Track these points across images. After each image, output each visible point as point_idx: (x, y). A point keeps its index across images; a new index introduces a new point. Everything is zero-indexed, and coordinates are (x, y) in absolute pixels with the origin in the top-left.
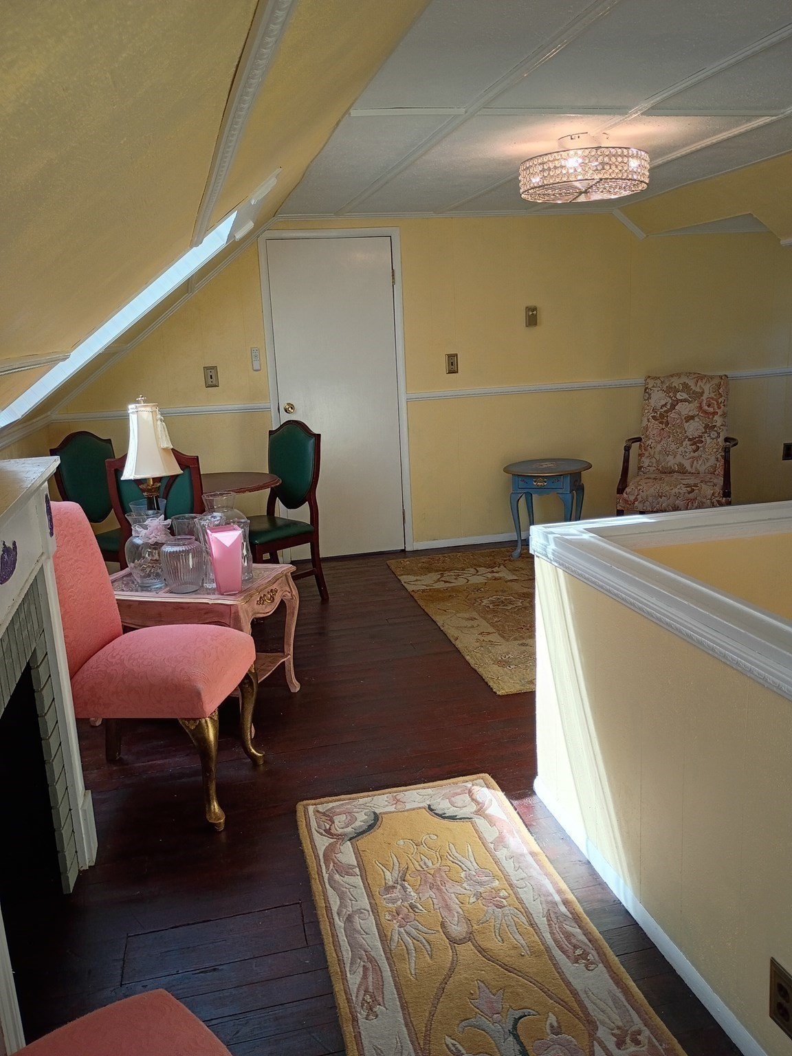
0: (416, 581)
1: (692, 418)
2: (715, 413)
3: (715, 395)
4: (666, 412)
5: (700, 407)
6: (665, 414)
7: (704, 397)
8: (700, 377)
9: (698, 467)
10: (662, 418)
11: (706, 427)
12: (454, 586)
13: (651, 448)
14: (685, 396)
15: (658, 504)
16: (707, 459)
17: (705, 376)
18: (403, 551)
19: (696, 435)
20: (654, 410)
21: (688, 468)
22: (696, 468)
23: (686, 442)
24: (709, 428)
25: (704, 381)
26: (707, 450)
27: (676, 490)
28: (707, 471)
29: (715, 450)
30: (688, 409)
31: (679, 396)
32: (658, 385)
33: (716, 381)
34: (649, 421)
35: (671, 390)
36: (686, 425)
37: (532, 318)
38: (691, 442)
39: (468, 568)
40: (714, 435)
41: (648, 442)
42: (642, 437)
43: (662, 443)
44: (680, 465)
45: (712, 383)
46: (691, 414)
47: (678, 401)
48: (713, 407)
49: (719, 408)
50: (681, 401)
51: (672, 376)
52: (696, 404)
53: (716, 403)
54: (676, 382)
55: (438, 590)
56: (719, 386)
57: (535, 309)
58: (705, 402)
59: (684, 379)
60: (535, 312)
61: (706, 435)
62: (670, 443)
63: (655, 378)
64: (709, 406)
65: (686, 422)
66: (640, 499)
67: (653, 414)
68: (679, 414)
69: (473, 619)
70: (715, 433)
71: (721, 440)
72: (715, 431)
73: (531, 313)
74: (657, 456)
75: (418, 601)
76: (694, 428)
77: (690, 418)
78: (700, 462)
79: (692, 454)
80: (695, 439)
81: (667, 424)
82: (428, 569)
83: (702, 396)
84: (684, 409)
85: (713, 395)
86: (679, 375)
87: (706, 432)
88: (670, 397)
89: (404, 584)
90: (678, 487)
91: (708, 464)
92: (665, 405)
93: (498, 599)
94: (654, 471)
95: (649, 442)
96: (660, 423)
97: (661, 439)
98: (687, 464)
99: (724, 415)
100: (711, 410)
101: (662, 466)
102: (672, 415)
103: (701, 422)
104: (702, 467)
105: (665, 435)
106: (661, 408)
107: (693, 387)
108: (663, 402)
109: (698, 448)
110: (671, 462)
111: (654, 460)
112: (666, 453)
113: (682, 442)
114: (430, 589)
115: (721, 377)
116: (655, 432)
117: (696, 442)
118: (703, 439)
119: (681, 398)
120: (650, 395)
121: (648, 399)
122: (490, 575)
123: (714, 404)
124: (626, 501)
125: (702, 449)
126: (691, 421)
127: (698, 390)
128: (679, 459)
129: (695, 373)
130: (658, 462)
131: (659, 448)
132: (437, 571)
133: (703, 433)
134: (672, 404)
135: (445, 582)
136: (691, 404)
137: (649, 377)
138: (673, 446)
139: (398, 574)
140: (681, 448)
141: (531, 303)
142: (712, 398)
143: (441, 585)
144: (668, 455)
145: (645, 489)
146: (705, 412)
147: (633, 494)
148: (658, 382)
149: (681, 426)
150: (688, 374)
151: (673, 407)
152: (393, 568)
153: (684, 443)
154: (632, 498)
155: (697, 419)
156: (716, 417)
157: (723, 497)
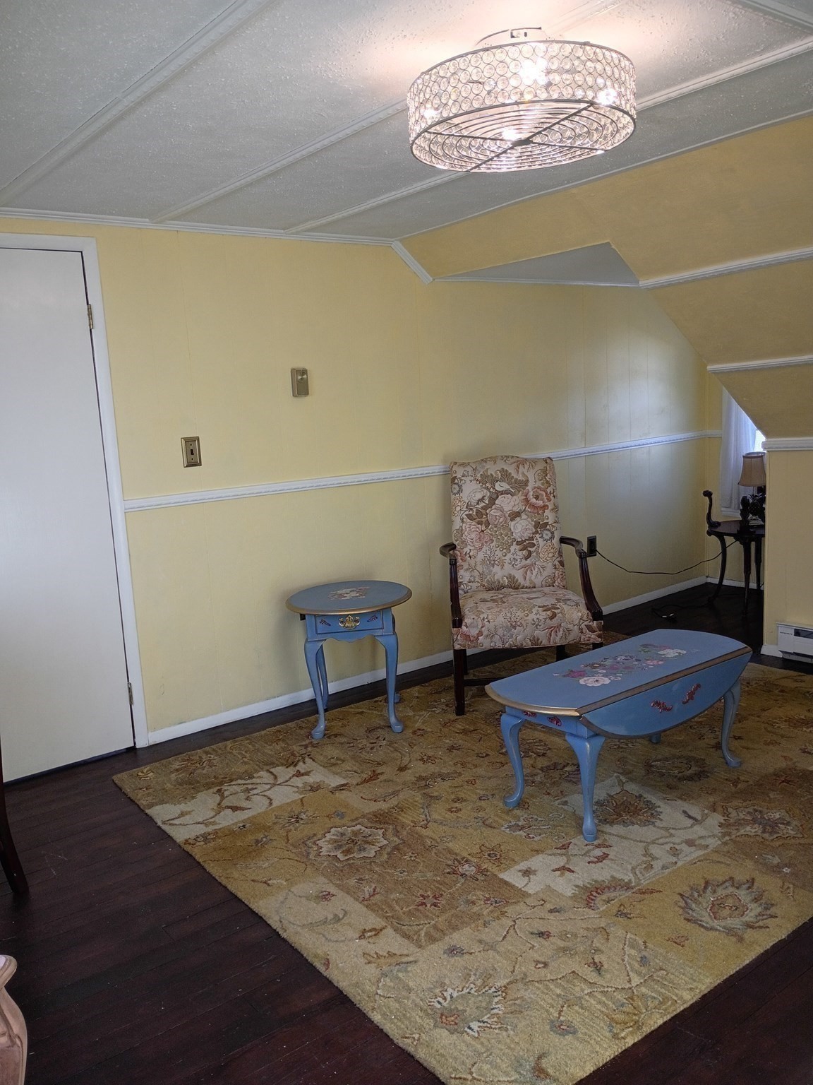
0: (182, 814)
1: (518, 514)
2: (545, 507)
3: (543, 484)
4: (485, 508)
5: (527, 501)
6: (483, 511)
7: (529, 487)
8: (521, 462)
9: (533, 578)
10: (479, 516)
11: (537, 525)
12: (254, 817)
13: (470, 557)
14: (506, 486)
15: (512, 637)
16: (544, 568)
17: (526, 459)
18: (132, 750)
19: (526, 535)
20: (469, 507)
21: (521, 580)
22: (530, 580)
23: (514, 547)
24: (540, 526)
25: (527, 467)
26: (541, 555)
27: (532, 616)
28: (544, 583)
29: (551, 555)
30: (512, 503)
31: (498, 487)
32: (470, 474)
33: (541, 466)
34: (463, 522)
35: (486, 480)
36: (512, 524)
37: (301, 384)
38: (521, 547)
39: (257, 771)
40: (547, 535)
41: (465, 550)
42: (456, 543)
43: (484, 549)
44: (510, 577)
45: (536, 468)
46: (516, 509)
47: (498, 494)
48: (543, 500)
49: (549, 500)
50: (502, 493)
51: (485, 461)
52: (520, 497)
53: (545, 495)
54: (492, 469)
55: (229, 833)
56: (545, 472)
57: (304, 372)
58: (531, 493)
59: (501, 465)
60: (305, 376)
61: (537, 536)
62: (494, 548)
63: (463, 465)
64: (537, 498)
65: (511, 520)
66: (485, 632)
67: (467, 513)
68: (502, 510)
69: (326, 897)
70: (548, 532)
71: (556, 540)
72: (549, 530)
73: (300, 377)
74: (480, 568)
75: (206, 866)
76: (521, 528)
77: (515, 515)
78: (535, 572)
79: (524, 562)
80: (525, 541)
81: (488, 523)
82: (191, 786)
83: (527, 486)
84: (508, 503)
85: (539, 484)
86: (494, 460)
87: (537, 532)
88: (487, 488)
89: (164, 827)
90: (534, 611)
91: (545, 574)
92: (482, 500)
93: (342, 834)
94: (477, 587)
95: (467, 550)
96: (478, 523)
97: (483, 545)
98: (518, 575)
99: (556, 509)
100: (540, 503)
101: (488, 581)
102: (493, 512)
103: (529, 520)
104: (536, 577)
105: (487, 538)
106: (478, 504)
107: (514, 475)
108: (479, 496)
109: (530, 553)
110: (499, 574)
111: (476, 574)
112: (491, 562)
113: (510, 546)
114: (216, 832)
115: (545, 460)
116: (473, 536)
117: (527, 545)
118: (535, 542)
119: (501, 489)
120: (460, 487)
121: (458, 492)
122: (299, 782)
123: (543, 495)
124: (467, 637)
125: (534, 554)
126: (518, 519)
127: (521, 478)
128: (508, 569)
129: (513, 457)
130: (481, 575)
131: (480, 556)
132: (208, 786)
133: (533, 534)
134: (490, 497)
135: (235, 809)
136: (515, 497)
137: (456, 463)
138: (499, 553)
139: (142, 803)
140: (509, 556)
141: (300, 365)
142: (539, 488)
143: (228, 820)
144: (493, 566)
145: (490, 617)
146: (534, 506)
147: (477, 626)
148: (469, 469)
149: (505, 526)
150: (506, 458)
151: (492, 501)
152: (128, 789)
153: (512, 549)
154: (474, 632)
155: (524, 516)
156: (547, 512)
157: (594, 620)
